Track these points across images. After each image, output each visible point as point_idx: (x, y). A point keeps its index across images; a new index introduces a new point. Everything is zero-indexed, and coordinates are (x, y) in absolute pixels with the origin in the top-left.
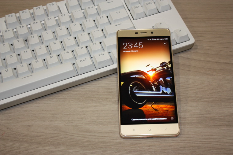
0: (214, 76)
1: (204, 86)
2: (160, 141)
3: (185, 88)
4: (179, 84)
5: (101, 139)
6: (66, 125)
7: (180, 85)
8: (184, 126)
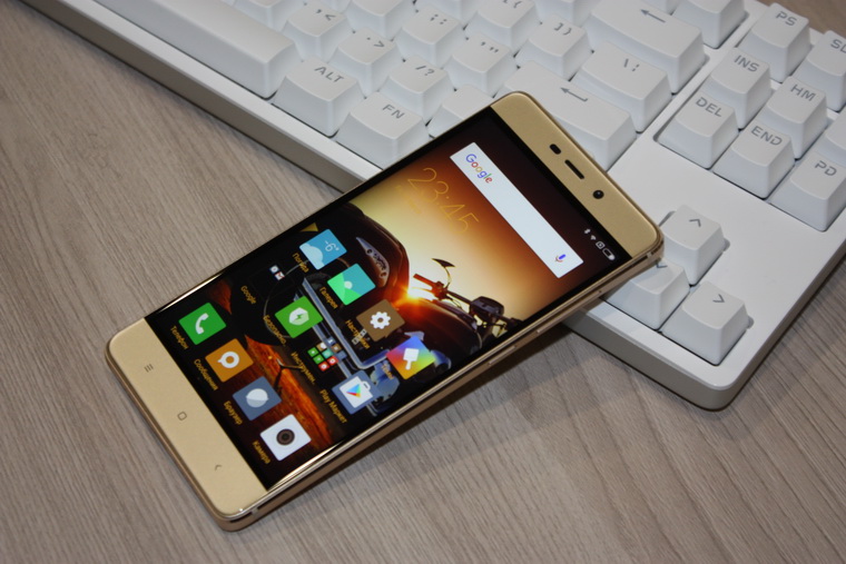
0: (631, 555)
1: (544, 538)
2: (171, 485)
3: (485, 471)
4: (492, 444)
5: (71, 303)
6: (69, 185)
7: (490, 450)
8: (290, 538)
